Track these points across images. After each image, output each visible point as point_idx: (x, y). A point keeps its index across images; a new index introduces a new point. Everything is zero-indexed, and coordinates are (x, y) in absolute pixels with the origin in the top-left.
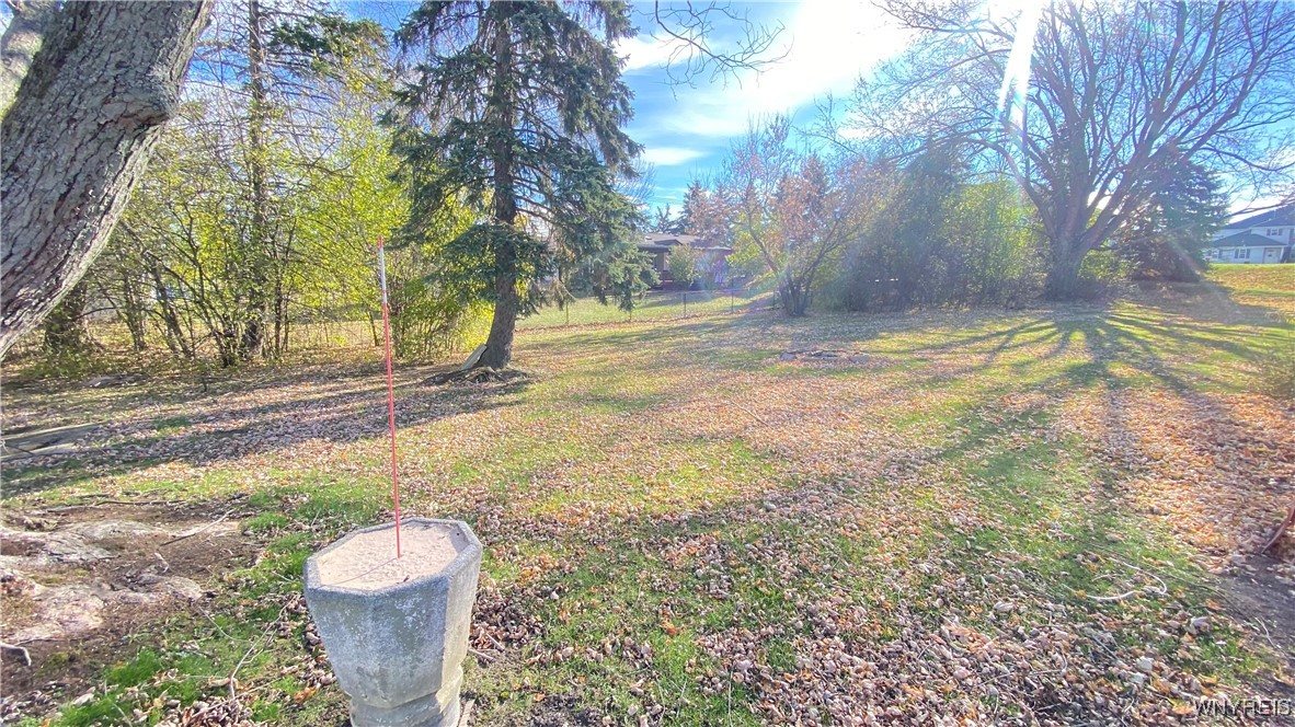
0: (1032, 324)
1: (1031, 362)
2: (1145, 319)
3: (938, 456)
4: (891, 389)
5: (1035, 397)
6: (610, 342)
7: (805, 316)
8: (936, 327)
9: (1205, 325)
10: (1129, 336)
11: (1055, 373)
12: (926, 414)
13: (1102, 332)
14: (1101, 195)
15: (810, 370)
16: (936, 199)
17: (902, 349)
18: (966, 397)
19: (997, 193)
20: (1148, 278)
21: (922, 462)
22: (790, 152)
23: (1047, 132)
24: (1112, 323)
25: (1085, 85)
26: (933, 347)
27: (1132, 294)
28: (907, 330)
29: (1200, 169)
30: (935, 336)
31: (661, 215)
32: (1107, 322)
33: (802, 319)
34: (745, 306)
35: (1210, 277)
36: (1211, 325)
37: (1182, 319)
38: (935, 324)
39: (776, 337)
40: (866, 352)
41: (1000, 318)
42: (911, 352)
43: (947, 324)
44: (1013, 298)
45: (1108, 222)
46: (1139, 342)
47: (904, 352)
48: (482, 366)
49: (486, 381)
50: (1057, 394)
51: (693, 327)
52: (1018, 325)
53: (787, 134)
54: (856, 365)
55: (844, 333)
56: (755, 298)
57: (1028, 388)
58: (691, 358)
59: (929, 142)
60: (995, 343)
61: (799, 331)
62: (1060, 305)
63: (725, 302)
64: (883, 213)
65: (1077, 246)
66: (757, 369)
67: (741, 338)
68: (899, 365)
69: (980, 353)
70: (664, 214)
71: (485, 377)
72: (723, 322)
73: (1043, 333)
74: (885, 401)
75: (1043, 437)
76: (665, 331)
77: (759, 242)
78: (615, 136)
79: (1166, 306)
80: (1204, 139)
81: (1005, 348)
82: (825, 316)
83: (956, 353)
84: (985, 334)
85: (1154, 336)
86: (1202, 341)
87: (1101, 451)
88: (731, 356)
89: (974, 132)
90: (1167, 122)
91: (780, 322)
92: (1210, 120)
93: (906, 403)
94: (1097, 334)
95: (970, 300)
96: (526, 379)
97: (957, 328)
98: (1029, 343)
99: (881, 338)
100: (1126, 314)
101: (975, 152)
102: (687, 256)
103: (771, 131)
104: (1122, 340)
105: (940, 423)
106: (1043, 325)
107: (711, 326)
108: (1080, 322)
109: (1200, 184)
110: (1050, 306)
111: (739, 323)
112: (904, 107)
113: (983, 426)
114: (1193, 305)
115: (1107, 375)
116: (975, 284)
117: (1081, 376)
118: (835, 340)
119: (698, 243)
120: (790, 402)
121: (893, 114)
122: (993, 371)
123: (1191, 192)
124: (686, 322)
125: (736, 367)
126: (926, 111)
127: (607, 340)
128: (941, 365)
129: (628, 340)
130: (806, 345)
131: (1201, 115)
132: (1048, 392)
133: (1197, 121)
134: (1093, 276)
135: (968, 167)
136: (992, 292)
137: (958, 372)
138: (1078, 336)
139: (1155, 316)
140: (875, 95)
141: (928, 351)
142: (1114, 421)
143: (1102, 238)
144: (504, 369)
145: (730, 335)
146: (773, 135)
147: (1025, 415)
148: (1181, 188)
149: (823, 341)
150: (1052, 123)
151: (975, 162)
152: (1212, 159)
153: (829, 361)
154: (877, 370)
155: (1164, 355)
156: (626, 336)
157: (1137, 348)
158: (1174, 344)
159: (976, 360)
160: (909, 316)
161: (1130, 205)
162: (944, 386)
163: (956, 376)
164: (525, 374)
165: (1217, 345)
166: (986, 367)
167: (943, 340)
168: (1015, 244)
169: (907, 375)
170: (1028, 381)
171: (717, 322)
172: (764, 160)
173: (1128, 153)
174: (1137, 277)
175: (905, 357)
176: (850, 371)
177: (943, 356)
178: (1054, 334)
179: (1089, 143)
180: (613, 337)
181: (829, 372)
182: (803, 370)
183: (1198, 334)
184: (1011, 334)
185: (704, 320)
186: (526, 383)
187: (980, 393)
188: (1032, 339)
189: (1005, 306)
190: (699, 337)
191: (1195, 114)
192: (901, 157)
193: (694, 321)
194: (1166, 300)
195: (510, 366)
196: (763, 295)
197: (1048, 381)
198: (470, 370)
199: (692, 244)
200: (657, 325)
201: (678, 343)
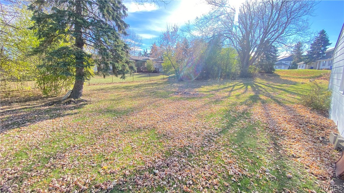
0: (238, 84)
1: (240, 95)
2: (263, 83)
3: (220, 132)
4: (205, 105)
5: (245, 107)
6: (125, 88)
7: (183, 81)
8: (215, 84)
9: (276, 84)
10: (261, 87)
11: (247, 98)
12: (215, 114)
13: (255, 86)
14: (253, 52)
15: (182, 98)
16: (215, 51)
17: (207, 91)
18: (225, 107)
19: (229, 50)
20: (262, 72)
21: (216, 136)
22: (178, 35)
23: (241, 35)
24: (256, 83)
25: (250, 24)
26: (215, 90)
27: (259, 76)
28: (208, 85)
29: (274, 47)
30: (215, 87)
31: (145, 52)
32: (255, 83)
33: (182, 82)
34: (167, 78)
35: (275, 72)
36: (278, 84)
37: (271, 83)
38: (215, 83)
39: (174, 87)
40: (197, 92)
41: (230, 82)
42: (209, 92)
43: (218, 84)
44: (233, 77)
45: (254, 59)
46: (263, 88)
47: (207, 92)
48: (69, 98)
49: (70, 104)
50: (250, 105)
51: (152, 84)
52: (235, 84)
53: (177, 30)
54: (195, 97)
55: (192, 86)
56: (170, 76)
57: (242, 104)
58: (148, 94)
59: (214, 36)
60: (230, 89)
61: (181, 85)
62: (243, 79)
63: (161, 77)
64: (202, 54)
65: (248, 64)
66: (167, 98)
67: (165, 87)
68: (207, 96)
69: (227, 92)
70: (146, 51)
71: (69, 102)
72: (161, 82)
73: (241, 86)
74: (203, 109)
75: (250, 122)
76: (143, 85)
77: (170, 60)
78: (119, 21)
79: (267, 79)
80: (276, 39)
81: (233, 90)
82: (188, 81)
83: (220, 92)
84: (227, 86)
85: (266, 87)
86: (278, 88)
87: (268, 128)
88: (160, 93)
89: (224, 34)
90: (268, 34)
91: (176, 83)
92: (277, 34)
93: (209, 109)
94: (254, 86)
95: (223, 77)
96: (86, 103)
97: (220, 85)
98: (238, 89)
99: (202, 87)
100: (259, 81)
101: (224, 40)
102: (151, 63)
103: (173, 29)
104: (259, 88)
105: (220, 117)
106: (241, 84)
107: (157, 83)
108: (249, 83)
109: (274, 50)
110: (241, 79)
111: (165, 83)
112: (208, 26)
113: (232, 118)
114: (272, 79)
115: (260, 99)
116: (224, 73)
117: (255, 99)
118: (190, 88)
119: (155, 60)
120: (174, 110)
121: (205, 28)
122: (231, 98)
123: (272, 52)
124: (150, 82)
125: (161, 97)
126: (213, 28)
127: (124, 88)
128: (218, 96)
129: (130, 88)
130: (182, 90)
131: (275, 33)
132: (247, 105)
133: (274, 35)
134: (251, 72)
135: (223, 43)
136: (228, 75)
137: (222, 98)
138: (249, 87)
139: (265, 82)
140: (200, 22)
141: (214, 91)
142: (268, 116)
143: (253, 62)
144: (79, 99)
145: (161, 86)
146: (174, 30)
147: (243, 113)
148: (269, 51)
149: (186, 88)
150: (242, 33)
151: (224, 42)
152: (276, 44)
153: (188, 95)
154: (201, 98)
155: (270, 92)
156: (131, 86)
157: (264, 90)
158: (271, 89)
159: (226, 94)
160: (209, 81)
161: (259, 54)
162: (219, 103)
163: (222, 100)
164: (86, 101)
165: (281, 89)
166: (229, 96)
167: (217, 88)
168: (233, 63)
169: (209, 99)
170: (241, 101)
171: (159, 82)
172: (171, 37)
173: (258, 42)
174: (260, 72)
175: (208, 93)
176: (193, 98)
177: (218, 93)
178: (244, 86)
179: (250, 39)
180: (126, 87)
181: (188, 98)
182: (180, 98)
183: (276, 87)
184: (234, 86)
185: (155, 82)
186: (85, 104)
187: (229, 105)
188: (239, 88)
189: (231, 79)
190: (153, 87)
191: (273, 33)
192: (207, 39)
193: (152, 82)
194: (266, 78)
195: (81, 98)
196: (172, 75)
197: (246, 101)
198: (64, 100)
199: (153, 60)
200: (141, 83)
201: (146, 89)
